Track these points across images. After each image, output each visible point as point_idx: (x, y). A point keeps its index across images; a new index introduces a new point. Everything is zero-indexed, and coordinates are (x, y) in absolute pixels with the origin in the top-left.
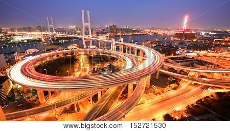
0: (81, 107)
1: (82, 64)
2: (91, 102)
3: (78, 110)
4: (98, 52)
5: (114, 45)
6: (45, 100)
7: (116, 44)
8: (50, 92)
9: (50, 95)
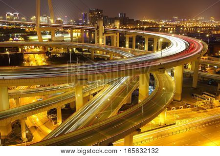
5: (101, 34)
7: (105, 32)
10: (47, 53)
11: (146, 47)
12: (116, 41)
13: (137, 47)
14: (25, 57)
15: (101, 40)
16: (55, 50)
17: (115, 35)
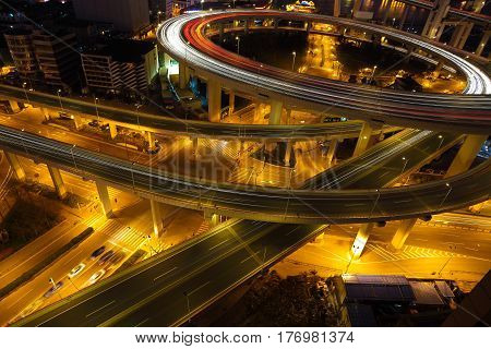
0: (299, 160)
1: (318, 60)
2: (330, 157)
3: (293, 163)
4: (376, 37)
5: (438, 20)
6: (219, 115)
7: (448, 17)
8: (232, 100)
9: (231, 109)
10: (340, 38)
12: (462, 36)
14: (310, 37)
15: (434, 31)
16: (353, 33)
17: (464, 24)
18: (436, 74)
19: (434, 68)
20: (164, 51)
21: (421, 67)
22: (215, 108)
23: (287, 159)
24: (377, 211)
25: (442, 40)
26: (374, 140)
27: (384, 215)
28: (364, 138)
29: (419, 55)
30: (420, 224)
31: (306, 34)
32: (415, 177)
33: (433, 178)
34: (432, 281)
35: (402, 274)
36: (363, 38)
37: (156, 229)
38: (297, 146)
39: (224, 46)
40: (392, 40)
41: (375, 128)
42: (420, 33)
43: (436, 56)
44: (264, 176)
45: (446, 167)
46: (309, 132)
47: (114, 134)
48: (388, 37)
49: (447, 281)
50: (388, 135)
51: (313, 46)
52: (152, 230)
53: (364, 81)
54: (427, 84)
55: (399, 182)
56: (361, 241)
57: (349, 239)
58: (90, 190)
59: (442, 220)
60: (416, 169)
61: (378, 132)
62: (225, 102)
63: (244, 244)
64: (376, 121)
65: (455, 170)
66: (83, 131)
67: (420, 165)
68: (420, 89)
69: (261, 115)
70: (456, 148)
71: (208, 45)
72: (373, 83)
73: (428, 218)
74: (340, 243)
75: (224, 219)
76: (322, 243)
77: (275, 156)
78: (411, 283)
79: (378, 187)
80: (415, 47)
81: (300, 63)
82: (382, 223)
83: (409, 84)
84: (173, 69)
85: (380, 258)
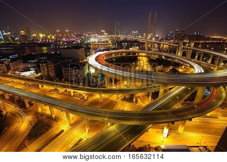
0: (139, 100)
1: (142, 65)
2: (150, 98)
3: (136, 102)
4: (161, 56)
5: (180, 50)
6: (109, 86)
7: (183, 49)
8: (113, 80)
9: (113, 83)
10: (149, 57)
11: (210, 61)
12: (189, 54)
13: (203, 60)
14: (138, 58)
15: (179, 53)
16: (153, 55)
17: (189, 51)
18: (183, 67)
19: (182, 65)
20: (90, 65)
21: (178, 65)
22: (108, 83)
23: (134, 100)
24: (170, 118)
25: (183, 56)
26: (165, 91)
27: (173, 120)
28: (162, 91)
29: (176, 61)
30: (188, 123)
31: (137, 57)
32: (183, 104)
33: (190, 104)
34: (198, 147)
35: (185, 144)
36: (156, 57)
37: (87, 129)
38: (137, 95)
39: (110, 62)
40: (166, 57)
41: (165, 87)
42: (175, 54)
43: (182, 61)
44: (127, 107)
45: (193, 99)
46: (141, 90)
47: (72, 94)
48: (165, 56)
49: (204, 147)
50: (170, 89)
51: (140, 60)
52: (86, 130)
53: (159, 71)
54: (181, 70)
55: (177, 106)
56: (166, 131)
57: (161, 130)
58: (63, 115)
59: (196, 121)
60: (183, 101)
61: (166, 88)
62: (111, 81)
63: (121, 134)
64: (165, 84)
65: (197, 100)
66: (62, 94)
67: (184, 99)
68: (178, 72)
69: (124, 85)
70: (196, 92)
71: (105, 62)
72: (162, 71)
73: (191, 120)
74: (158, 132)
75: (112, 125)
76: (151, 133)
77: (130, 100)
78: (189, 148)
79: (170, 109)
80: (175, 59)
81: (136, 66)
82: (173, 123)
83: (174, 71)
84: (93, 71)
85: (175, 138)
